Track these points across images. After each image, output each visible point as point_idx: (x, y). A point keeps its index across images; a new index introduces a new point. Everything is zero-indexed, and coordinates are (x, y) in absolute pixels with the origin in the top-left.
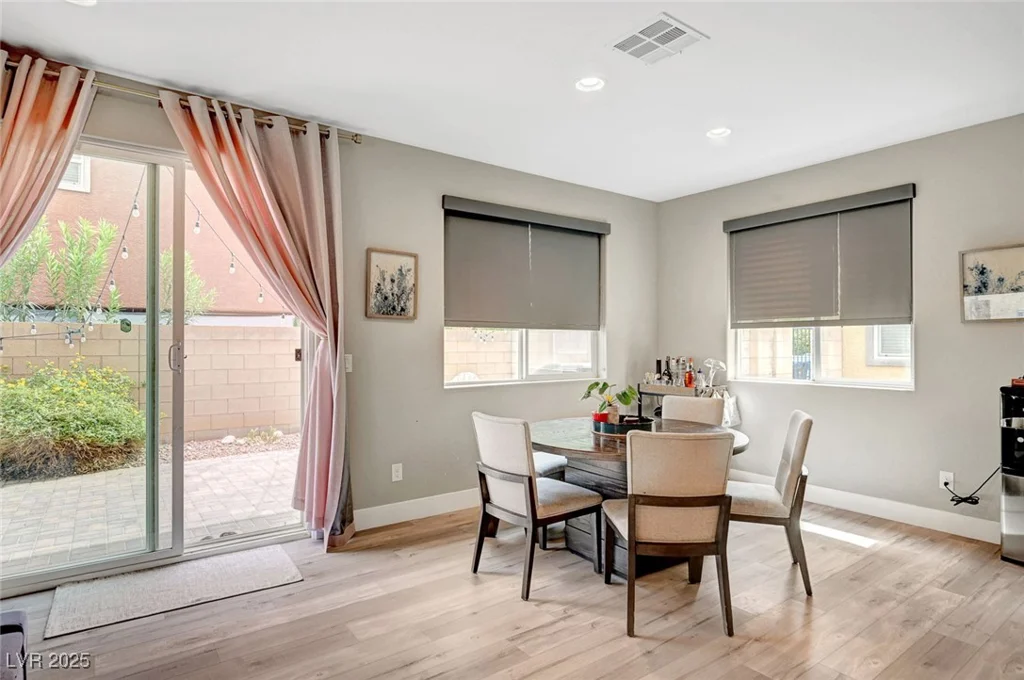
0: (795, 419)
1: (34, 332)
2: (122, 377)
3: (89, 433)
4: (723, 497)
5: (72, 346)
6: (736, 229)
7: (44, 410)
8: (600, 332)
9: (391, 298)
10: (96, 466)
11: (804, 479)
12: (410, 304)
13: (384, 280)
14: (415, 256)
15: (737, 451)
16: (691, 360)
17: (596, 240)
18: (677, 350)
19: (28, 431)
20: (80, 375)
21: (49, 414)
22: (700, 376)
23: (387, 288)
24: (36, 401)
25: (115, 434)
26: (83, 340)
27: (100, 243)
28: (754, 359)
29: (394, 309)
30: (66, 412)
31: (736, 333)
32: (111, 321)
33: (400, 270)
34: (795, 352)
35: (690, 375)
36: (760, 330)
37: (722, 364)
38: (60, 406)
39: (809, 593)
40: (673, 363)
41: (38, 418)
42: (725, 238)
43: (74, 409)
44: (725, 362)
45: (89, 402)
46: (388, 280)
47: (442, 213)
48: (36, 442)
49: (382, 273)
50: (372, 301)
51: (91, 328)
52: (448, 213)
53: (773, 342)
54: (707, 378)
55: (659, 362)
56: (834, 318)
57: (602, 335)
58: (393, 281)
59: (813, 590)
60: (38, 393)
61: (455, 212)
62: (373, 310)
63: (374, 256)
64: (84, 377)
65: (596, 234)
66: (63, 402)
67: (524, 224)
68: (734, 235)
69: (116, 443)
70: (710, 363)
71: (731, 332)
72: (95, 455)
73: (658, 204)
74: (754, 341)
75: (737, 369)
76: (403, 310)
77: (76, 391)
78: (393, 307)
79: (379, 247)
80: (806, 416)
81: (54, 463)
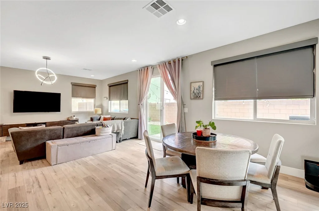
9: (196, 94)
12: (201, 95)
13: (195, 89)
14: (203, 82)
23: (196, 91)
29: (197, 97)
33: (199, 86)
46: (196, 89)
50: (192, 95)
58: (197, 89)
62: (192, 97)
76: (200, 97)
78: (197, 96)
79: (193, 82)
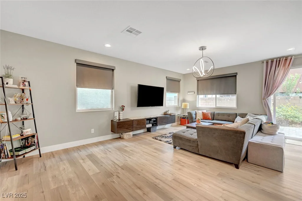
1: (279, 98)
2: (300, 108)
3: (291, 119)
5: (287, 101)
7: (281, 113)
10: (293, 126)
19: (278, 117)
20: (289, 107)
21: (283, 114)
24: (280, 111)
25: (298, 120)
26: (290, 100)
27: (295, 79)
30: (286, 114)
32: (297, 96)
38: (285, 113)
41: (280, 114)
43: (288, 114)
45: (291, 113)
48: (280, 119)
51: (292, 97)
60: (280, 110)
64: (290, 107)
66: (285, 112)
69: (298, 122)
72: (293, 123)
77: (288, 110)
81: (284, 124)
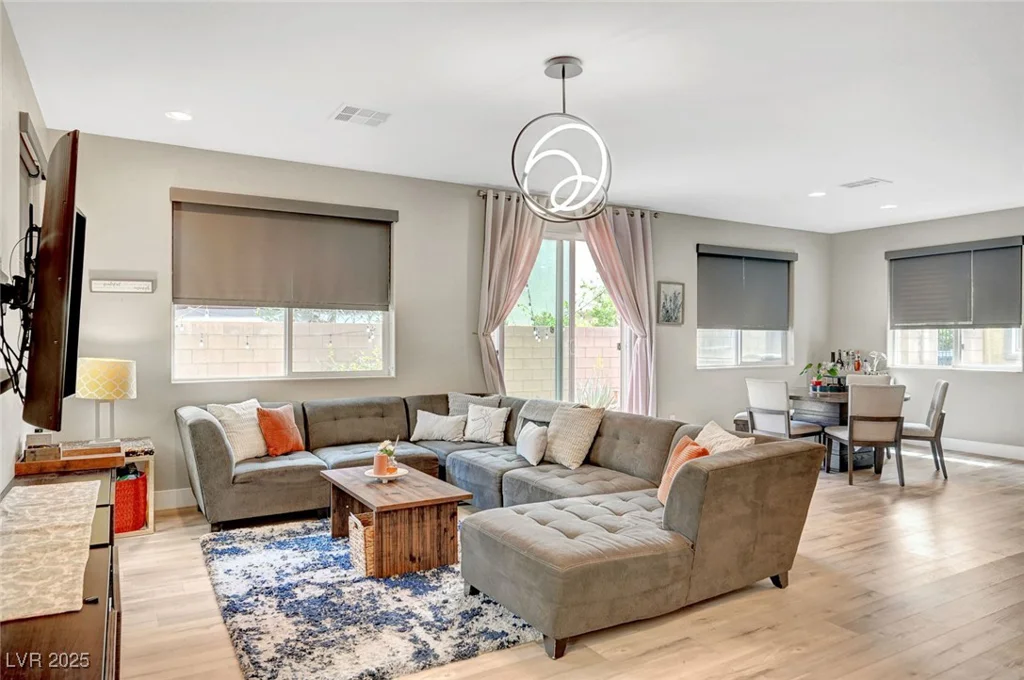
0: (938, 384)
4: (900, 417)
6: (896, 259)
8: (789, 332)
9: (670, 311)
11: (943, 415)
12: (680, 315)
13: (667, 300)
14: (683, 285)
15: (906, 400)
16: (858, 352)
17: (786, 265)
18: (847, 344)
22: (867, 364)
23: (668, 305)
28: (905, 353)
29: (671, 318)
31: (894, 333)
33: (675, 294)
34: (940, 349)
35: (859, 363)
36: (910, 331)
37: (883, 355)
39: (946, 477)
40: (844, 354)
42: (886, 264)
44: (886, 353)
46: (669, 300)
47: (696, 255)
49: (666, 296)
50: (661, 313)
52: (700, 255)
53: (921, 338)
54: (872, 365)
55: (833, 354)
56: (968, 323)
57: (790, 334)
58: (671, 301)
59: (948, 475)
61: (704, 255)
62: (662, 318)
63: (663, 285)
65: (786, 262)
67: (740, 258)
68: (893, 263)
70: (874, 354)
71: (890, 332)
73: (831, 235)
74: (905, 338)
75: (894, 359)
76: (676, 318)
79: (665, 280)
80: (944, 382)
